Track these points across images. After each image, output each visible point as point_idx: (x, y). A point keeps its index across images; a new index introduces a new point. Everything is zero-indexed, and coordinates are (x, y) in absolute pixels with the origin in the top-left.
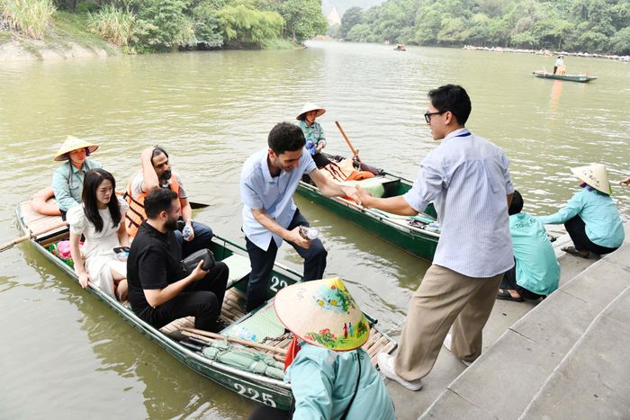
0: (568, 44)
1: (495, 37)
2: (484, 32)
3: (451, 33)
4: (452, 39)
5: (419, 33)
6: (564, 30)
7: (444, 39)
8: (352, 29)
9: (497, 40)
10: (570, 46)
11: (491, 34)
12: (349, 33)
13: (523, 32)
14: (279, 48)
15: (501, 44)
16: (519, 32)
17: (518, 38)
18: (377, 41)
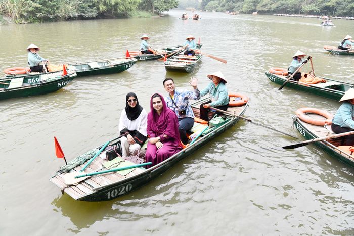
0: (339, 11)
1: (292, 8)
2: (286, 5)
3: (265, 5)
4: (265, 9)
5: (245, 5)
6: (337, 2)
7: (261, 9)
8: (209, 4)
9: (294, 9)
10: (340, 12)
11: (289, 5)
12: (206, 6)
13: (310, 4)
14: (140, 17)
15: (296, 12)
16: (307, 4)
17: (306, 8)
18: (222, 11)
